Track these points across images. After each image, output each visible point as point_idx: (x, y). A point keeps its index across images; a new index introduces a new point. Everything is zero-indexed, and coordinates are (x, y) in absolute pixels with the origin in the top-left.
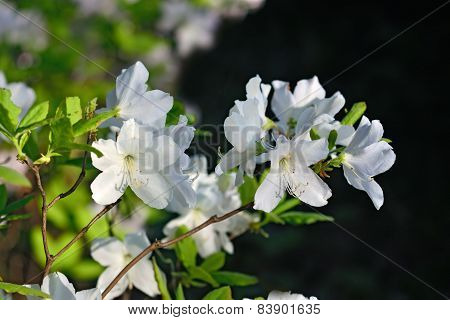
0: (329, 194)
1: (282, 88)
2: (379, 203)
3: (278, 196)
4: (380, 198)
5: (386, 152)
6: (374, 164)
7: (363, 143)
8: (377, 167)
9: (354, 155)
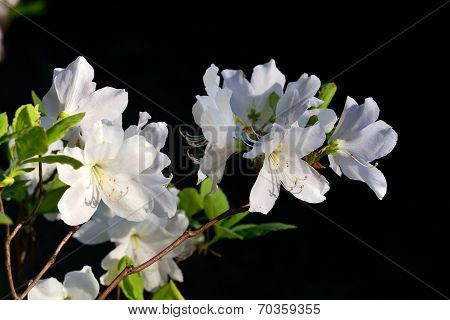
0: (327, 188)
1: (235, 78)
2: (381, 191)
3: (273, 194)
4: (383, 185)
5: (385, 133)
6: (373, 148)
7: (356, 126)
8: (377, 151)
9: (348, 140)
